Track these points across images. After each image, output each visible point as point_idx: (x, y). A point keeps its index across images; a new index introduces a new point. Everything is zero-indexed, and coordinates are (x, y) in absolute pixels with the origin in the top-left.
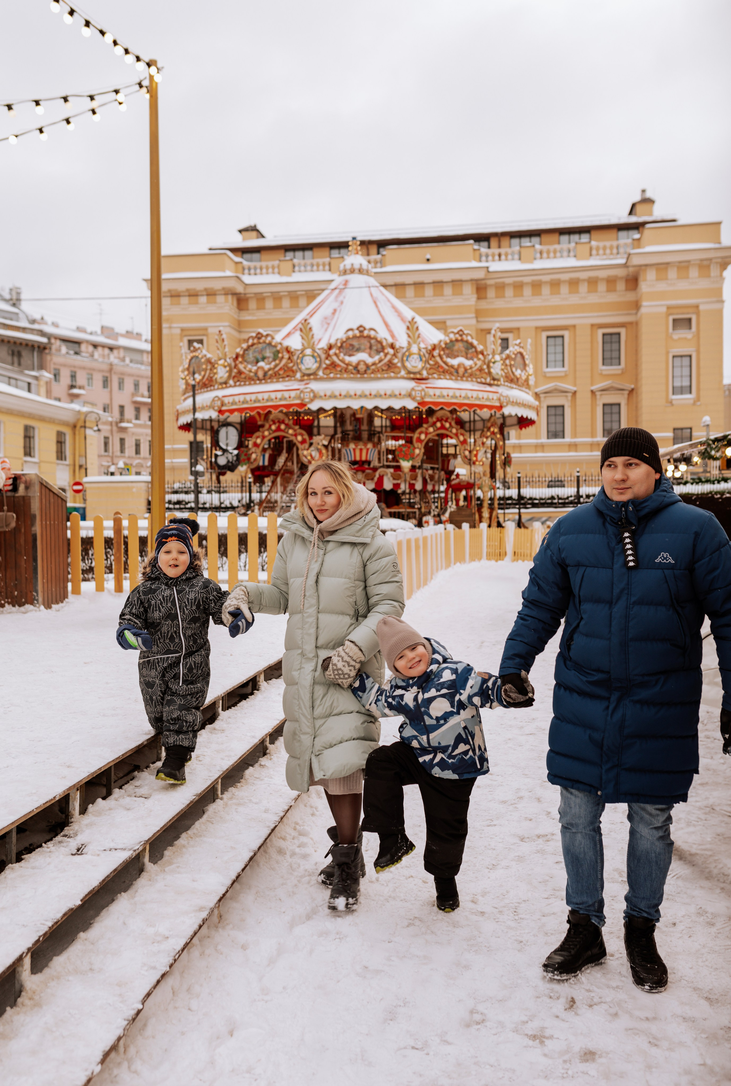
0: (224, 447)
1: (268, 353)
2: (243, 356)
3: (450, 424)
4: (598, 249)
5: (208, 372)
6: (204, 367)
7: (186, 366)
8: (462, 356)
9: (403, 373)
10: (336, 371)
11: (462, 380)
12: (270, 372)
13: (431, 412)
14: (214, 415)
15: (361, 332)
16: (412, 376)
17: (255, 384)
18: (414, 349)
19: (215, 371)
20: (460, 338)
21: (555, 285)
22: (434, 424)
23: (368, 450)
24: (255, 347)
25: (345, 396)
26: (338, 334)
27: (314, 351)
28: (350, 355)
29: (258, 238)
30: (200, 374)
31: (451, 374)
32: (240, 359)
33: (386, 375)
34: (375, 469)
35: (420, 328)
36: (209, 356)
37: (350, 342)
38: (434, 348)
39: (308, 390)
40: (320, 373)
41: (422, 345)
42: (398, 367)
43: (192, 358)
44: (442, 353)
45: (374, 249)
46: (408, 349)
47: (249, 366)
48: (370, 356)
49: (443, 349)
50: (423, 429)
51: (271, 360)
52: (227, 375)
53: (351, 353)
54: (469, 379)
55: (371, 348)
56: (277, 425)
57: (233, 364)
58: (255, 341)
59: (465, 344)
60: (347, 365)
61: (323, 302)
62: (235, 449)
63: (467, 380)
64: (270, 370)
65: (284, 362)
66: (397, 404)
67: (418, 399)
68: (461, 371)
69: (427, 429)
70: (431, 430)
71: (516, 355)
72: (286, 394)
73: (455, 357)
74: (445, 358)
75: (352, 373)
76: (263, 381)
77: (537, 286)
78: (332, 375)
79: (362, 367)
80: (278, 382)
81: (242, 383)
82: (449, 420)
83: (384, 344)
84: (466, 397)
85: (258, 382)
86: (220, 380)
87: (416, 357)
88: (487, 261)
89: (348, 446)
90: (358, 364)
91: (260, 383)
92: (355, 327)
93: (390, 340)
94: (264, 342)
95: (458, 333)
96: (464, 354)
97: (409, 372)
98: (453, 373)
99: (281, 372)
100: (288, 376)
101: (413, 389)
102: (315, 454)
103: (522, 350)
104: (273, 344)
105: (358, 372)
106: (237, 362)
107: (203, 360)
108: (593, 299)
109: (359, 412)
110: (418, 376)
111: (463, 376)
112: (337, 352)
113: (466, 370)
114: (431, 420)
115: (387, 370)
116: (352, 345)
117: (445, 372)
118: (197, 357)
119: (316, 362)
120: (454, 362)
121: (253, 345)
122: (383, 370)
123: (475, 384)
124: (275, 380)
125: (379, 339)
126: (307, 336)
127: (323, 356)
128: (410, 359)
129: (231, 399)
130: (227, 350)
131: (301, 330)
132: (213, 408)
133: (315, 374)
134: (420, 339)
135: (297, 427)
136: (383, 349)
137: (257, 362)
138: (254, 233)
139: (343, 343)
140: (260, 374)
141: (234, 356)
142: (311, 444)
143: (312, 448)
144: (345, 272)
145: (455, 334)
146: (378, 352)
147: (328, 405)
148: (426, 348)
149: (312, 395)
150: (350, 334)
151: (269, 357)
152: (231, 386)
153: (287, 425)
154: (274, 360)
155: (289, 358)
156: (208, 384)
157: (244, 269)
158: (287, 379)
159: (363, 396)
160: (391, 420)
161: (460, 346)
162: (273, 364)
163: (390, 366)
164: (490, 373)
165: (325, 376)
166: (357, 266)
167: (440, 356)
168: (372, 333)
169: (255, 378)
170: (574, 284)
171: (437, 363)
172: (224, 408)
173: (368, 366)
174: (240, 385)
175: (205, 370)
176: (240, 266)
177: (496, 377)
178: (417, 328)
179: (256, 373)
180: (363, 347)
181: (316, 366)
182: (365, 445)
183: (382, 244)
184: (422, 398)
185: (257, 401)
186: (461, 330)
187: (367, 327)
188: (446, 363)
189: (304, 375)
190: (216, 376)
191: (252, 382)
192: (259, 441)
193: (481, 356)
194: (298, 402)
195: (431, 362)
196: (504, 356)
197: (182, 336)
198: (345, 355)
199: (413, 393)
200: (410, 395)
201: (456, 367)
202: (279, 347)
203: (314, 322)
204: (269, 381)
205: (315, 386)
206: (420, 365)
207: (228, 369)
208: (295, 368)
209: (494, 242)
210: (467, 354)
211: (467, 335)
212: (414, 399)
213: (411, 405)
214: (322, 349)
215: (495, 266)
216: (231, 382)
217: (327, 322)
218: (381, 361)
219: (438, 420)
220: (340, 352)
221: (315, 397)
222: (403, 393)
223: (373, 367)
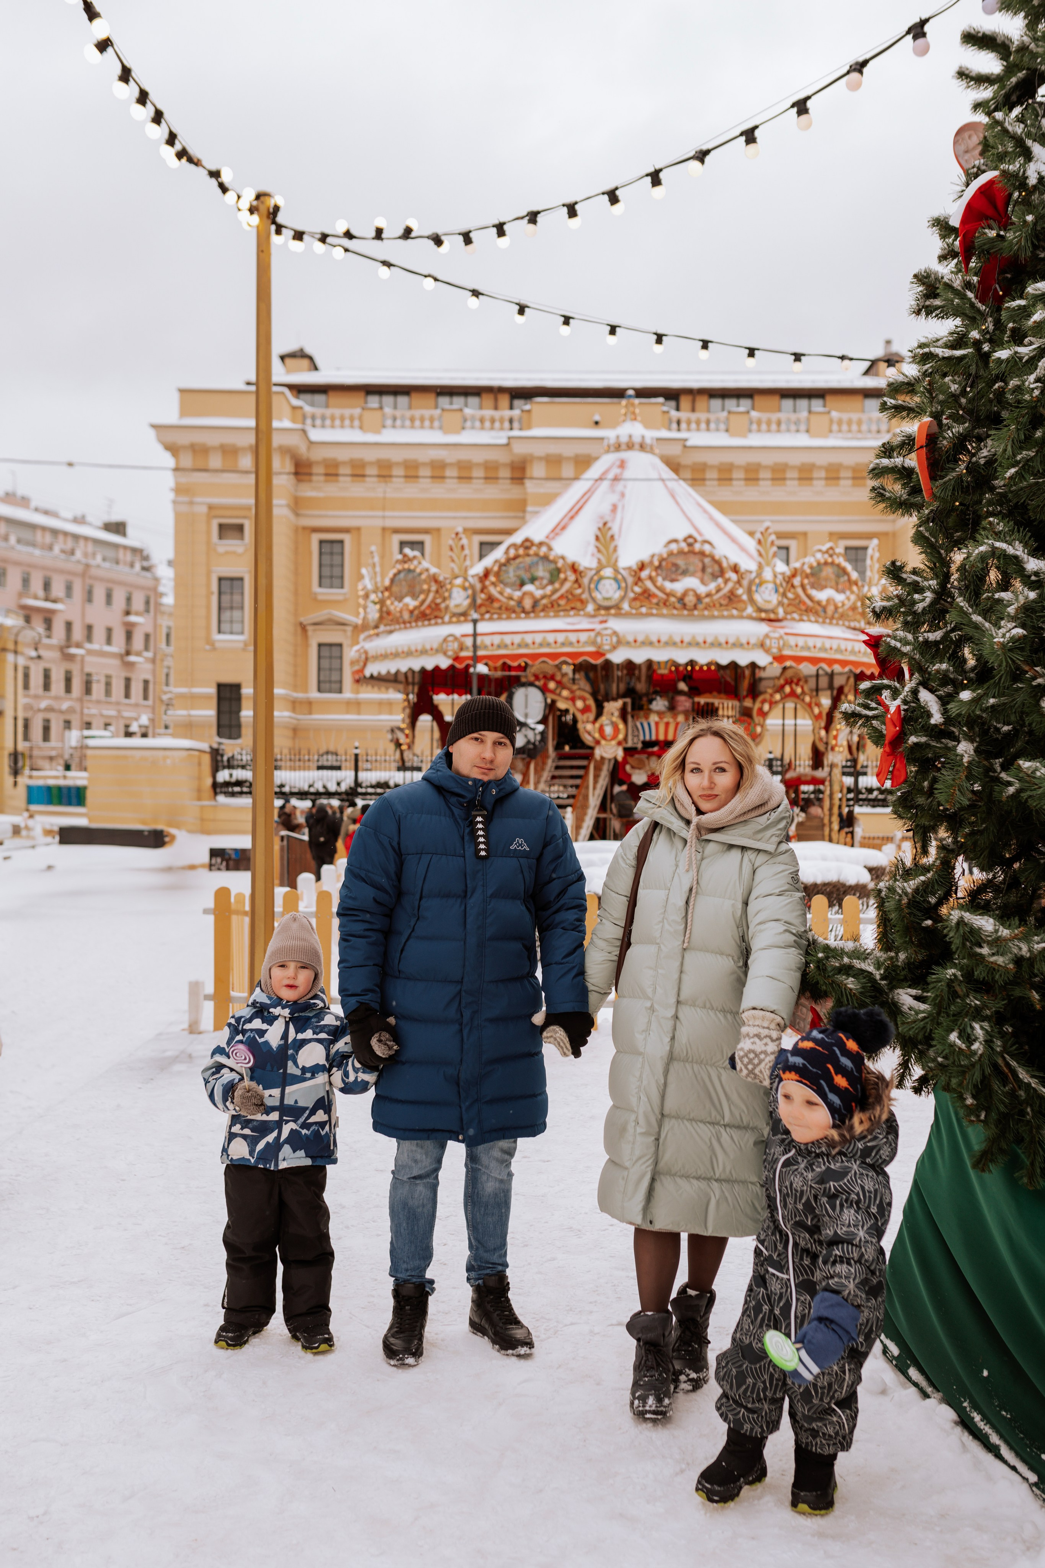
1: (542, 572)
2: (497, 574)
3: (802, 688)
5: (431, 595)
6: (422, 586)
8: (832, 587)
9: (750, 610)
10: (651, 602)
11: (830, 624)
12: (545, 602)
14: (444, 663)
15: (690, 545)
16: (764, 615)
17: (517, 618)
18: (767, 574)
19: (446, 594)
20: (828, 560)
24: (519, 560)
25: (667, 644)
28: (673, 581)
31: (816, 614)
32: (492, 579)
33: (727, 613)
36: (434, 570)
37: (673, 559)
38: (795, 575)
39: (609, 632)
40: (626, 606)
41: (779, 569)
42: (742, 601)
43: (399, 572)
44: (805, 581)
45: (505, 400)
46: (759, 574)
47: (509, 591)
48: (703, 582)
49: (806, 577)
50: (764, 696)
51: (545, 582)
52: (467, 602)
53: (673, 576)
54: (839, 622)
55: (704, 570)
57: (479, 586)
59: (836, 569)
60: (668, 595)
63: (836, 624)
64: (543, 597)
65: (567, 586)
66: (743, 658)
67: (773, 651)
72: (572, 637)
73: (823, 588)
74: (808, 588)
75: (675, 608)
76: (532, 615)
78: (644, 610)
79: (690, 600)
80: (556, 616)
81: (498, 616)
82: (802, 683)
83: (725, 564)
85: (523, 615)
86: (454, 609)
87: (769, 586)
90: (685, 593)
91: (527, 618)
92: (679, 536)
93: (730, 559)
94: (536, 554)
95: (826, 552)
96: (834, 583)
97: (759, 610)
99: (563, 602)
100: (574, 608)
101: (766, 635)
102: (606, 730)
104: (551, 557)
105: (684, 606)
106: (487, 583)
107: (422, 577)
112: (654, 574)
113: (835, 608)
115: (727, 605)
116: (675, 565)
117: (807, 610)
118: (409, 571)
119: (619, 588)
120: (820, 596)
121: (515, 557)
122: (721, 605)
123: (847, 629)
124: (551, 614)
125: (716, 557)
126: (606, 549)
127: (630, 580)
128: (761, 589)
131: (597, 538)
132: (444, 653)
133: (617, 607)
136: (722, 572)
137: (523, 584)
138: (305, 362)
139: (661, 560)
140: (527, 603)
141: (481, 573)
146: (715, 577)
147: (639, 656)
149: (613, 639)
150: (674, 547)
151: (542, 578)
152: (474, 620)
154: (551, 582)
155: (577, 581)
156: (429, 614)
158: (571, 613)
159: (694, 644)
161: (828, 571)
162: (549, 588)
163: (732, 599)
164: (864, 614)
165: (634, 611)
167: (802, 586)
168: (707, 548)
169: (518, 609)
171: (797, 596)
172: (462, 654)
173: (699, 598)
174: (491, 619)
175: (426, 592)
178: (771, 544)
179: (520, 602)
180: (691, 568)
181: (617, 595)
183: (518, 394)
184: (780, 651)
185: (523, 645)
187: (699, 537)
188: (809, 597)
189: (599, 608)
190: (447, 602)
191: (513, 615)
193: (854, 588)
194: (591, 649)
195: (790, 596)
197: (209, 518)
198: (664, 579)
199: (766, 642)
200: (762, 645)
201: (821, 603)
202: (561, 563)
204: (542, 614)
205: (619, 625)
206: (774, 599)
207: (469, 592)
208: (585, 596)
210: (837, 583)
211: (838, 555)
212: (766, 651)
213: (763, 660)
214: (629, 569)
215: (694, 439)
216: (476, 614)
218: (718, 590)
219: (789, 682)
220: (658, 575)
221: (619, 642)
222: (753, 641)
223: (707, 600)
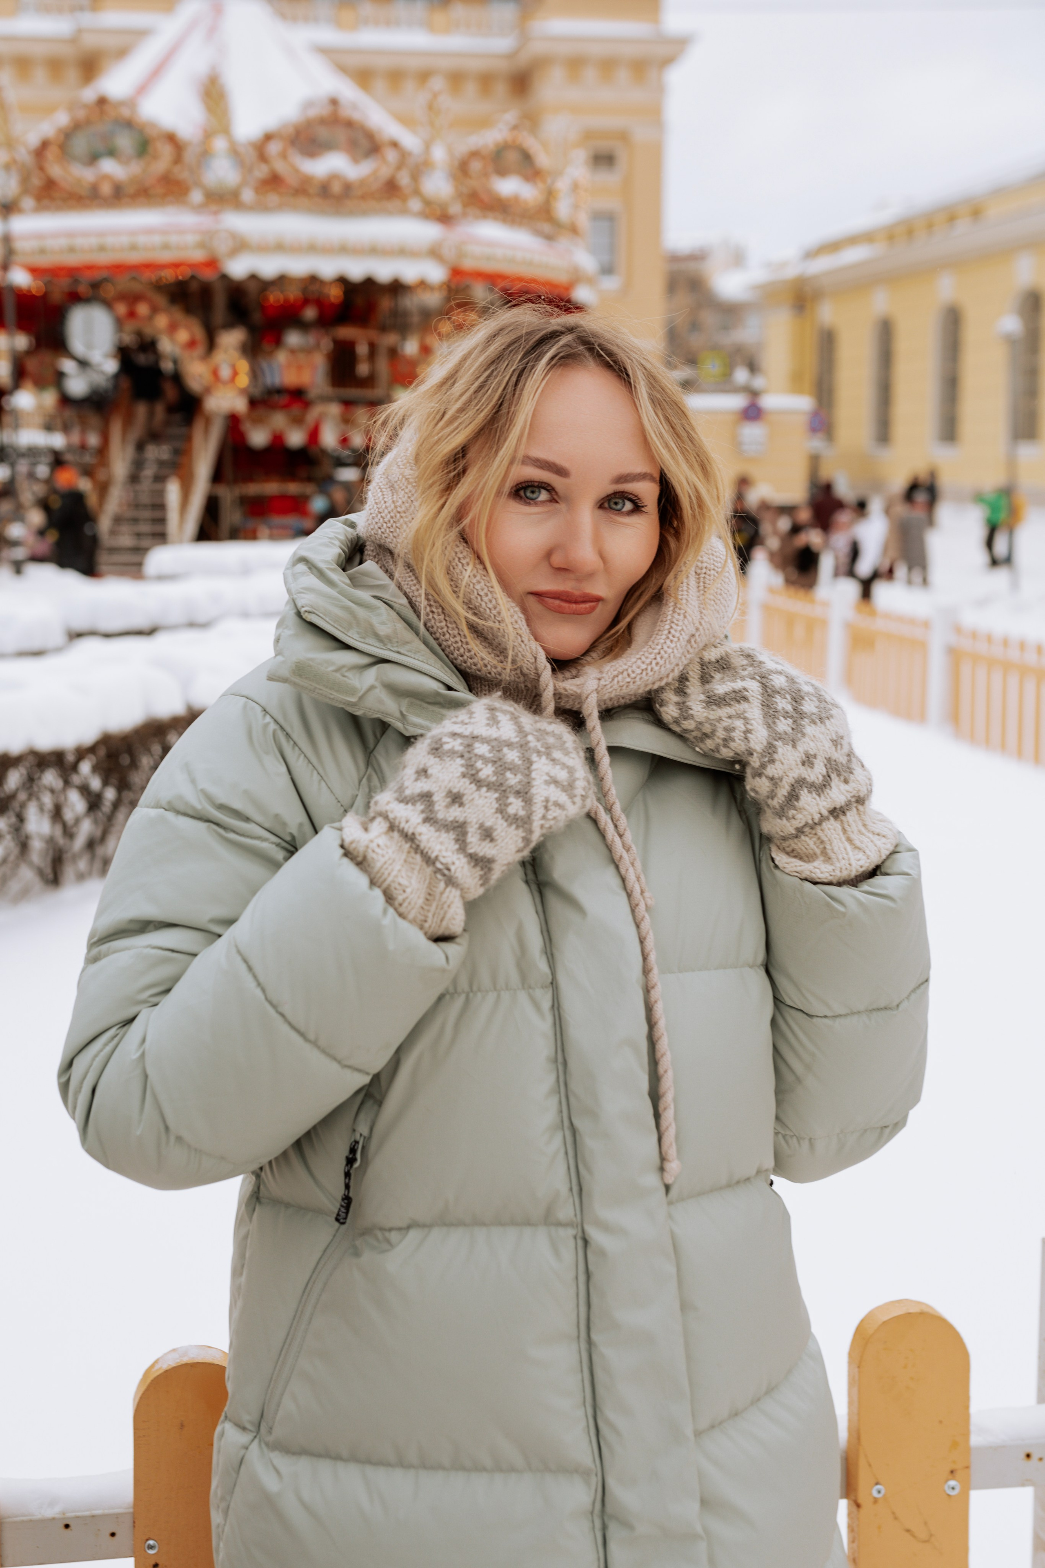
0: (80, 352)
1: (123, 142)
2: (60, 146)
8: (515, 177)
9: (415, 203)
10: (283, 191)
12: (132, 185)
15: (333, 111)
16: (433, 211)
17: (93, 210)
18: (436, 154)
20: (512, 142)
25: (309, 250)
27: (231, 142)
31: (494, 213)
32: (52, 153)
33: (386, 208)
37: (312, 128)
38: (470, 159)
39: (224, 231)
40: (248, 195)
42: (407, 190)
44: (484, 168)
46: (426, 155)
47: (77, 170)
48: (352, 162)
49: (486, 160)
51: (129, 157)
53: (313, 153)
55: (353, 144)
57: (33, 164)
59: (519, 153)
60: (306, 179)
64: (127, 179)
65: (162, 163)
66: (409, 273)
67: (449, 262)
68: (514, 207)
73: (505, 177)
75: (316, 199)
76: (114, 206)
78: (273, 201)
79: (336, 188)
80: (150, 208)
81: (58, 207)
83: (378, 138)
85: (100, 206)
87: (439, 170)
90: (329, 178)
91: (107, 210)
93: (388, 134)
94: (115, 118)
96: (517, 172)
97: (427, 203)
99: (157, 187)
100: (170, 196)
101: (437, 240)
102: (226, 370)
104: (137, 123)
105: (329, 197)
106: (45, 159)
110: (443, 212)
112: (284, 149)
115: (385, 196)
116: (315, 136)
117: (486, 206)
119: (237, 168)
120: (503, 187)
122: (379, 196)
124: (142, 205)
125: (368, 128)
126: (215, 106)
127: (251, 155)
128: (429, 175)
129: (34, 245)
133: (235, 194)
135: (179, 311)
136: (377, 148)
137: (97, 159)
139: (296, 129)
140: (106, 188)
141: (38, 145)
142: (213, 349)
143: (218, 357)
146: (368, 155)
147: (268, 267)
148: (459, 156)
149: (231, 241)
150: (312, 112)
151: (124, 151)
154: (139, 158)
155: (175, 158)
158: (169, 203)
159: (344, 250)
161: (511, 154)
162: (137, 166)
163: (392, 187)
165: (259, 202)
167: (482, 173)
169: (93, 197)
171: (471, 189)
174: (56, 211)
179: (94, 185)
180: (336, 142)
181: (235, 177)
184: (456, 261)
185: (100, 250)
188: (487, 190)
191: (86, 207)
193: (539, 179)
194: (200, 256)
198: (299, 156)
199: (438, 249)
200: (434, 254)
201: (505, 197)
202: (149, 131)
204: (128, 205)
205: (238, 222)
206: (447, 189)
207: (19, 172)
208: (188, 179)
210: (522, 172)
212: (440, 262)
213: (434, 274)
214: (250, 139)
216: (29, 203)
218: (374, 175)
220: (291, 150)
221: (240, 246)
222: (422, 247)
223: (360, 188)
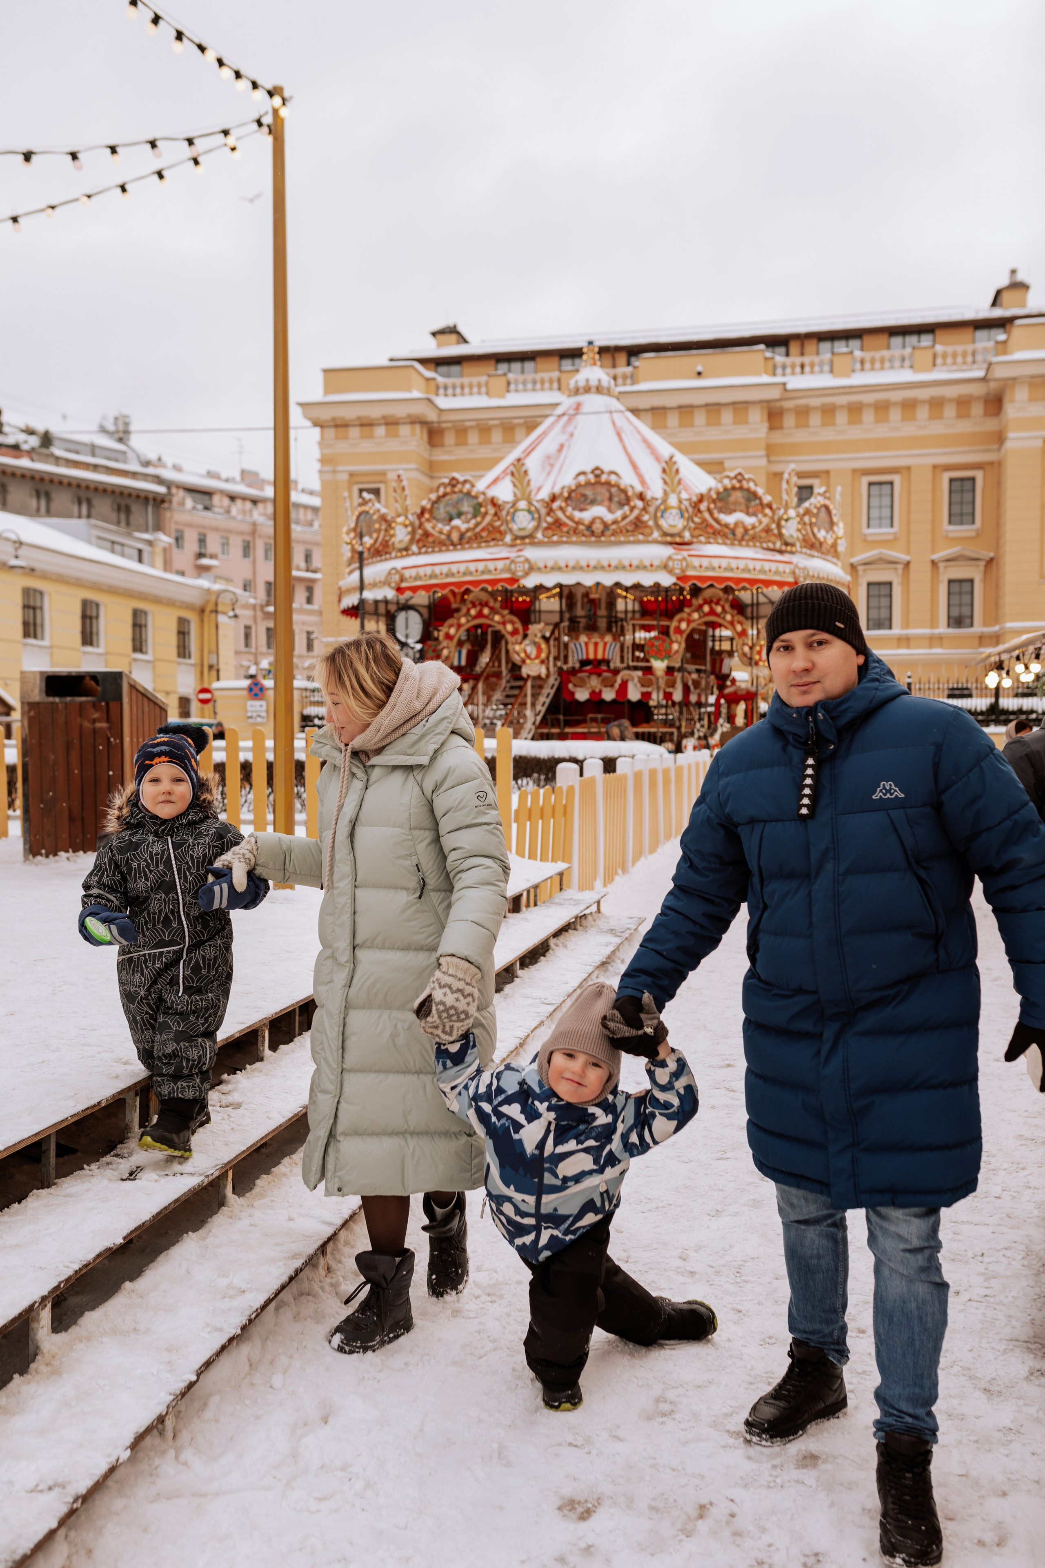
0: (403, 639)
1: (466, 507)
2: (431, 511)
3: (723, 607)
4: (944, 356)
5: (382, 533)
6: (377, 526)
7: (353, 525)
8: (741, 511)
9: (656, 535)
10: (562, 531)
11: (740, 545)
12: (469, 534)
13: (696, 591)
14: (390, 594)
15: (597, 476)
16: (669, 539)
17: (448, 550)
18: (673, 501)
19: (392, 532)
20: (738, 485)
21: (882, 408)
22: (700, 607)
23: (605, 644)
24: (447, 498)
25: (574, 568)
26: (566, 479)
27: (530, 503)
28: (581, 510)
29: (458, 343)
30: (371, 536)
31: (725, 536)
32: (427, 516)
33: (631, 539)
34: (616, 672)
35: (683, 471)
36: (383, 510)
37: (582, 490)
38: (701, 499)
39: (522, 559)
40: (539, 535)
41: (684, 495)
42: (649, 527)
43: (360, 514)
44: (712, 506)
45: (622, 358)
46: (664, 501)
47: (440, 526)
48: (610, 510)
49: (714, 501)
50: (684, 615)
51: (469, 516)
52: (408, 537)
53: (582, 506)
54: (751, 544)
55: (611, 499)
56: (478, 608)
57: (417, 523)
58: (448, 489)
59: (746, 493)
60: (578, 523)
61: (545, 434)
62: (418, 642)
63: (748, 546)
64: (468, 530)
65: (488, 519)
66: (647, 580)
67: (678, 571)
68: (739, 532)
69: (689, 614)
70: (696, 616)
71: (819, 509)
72: (491, 565)
73: (731, 512)
74: (715, 512)
75: (584, 535)
76: (459, 547)
77: (855, 411)
78: (555, 538)
79: (598, 527)
80: (479, 547)
81: (430, 550)
82: (722, 603)
83: (630, 493)
84: (746, 570)
85: (451, 548)
86: (398, 546)
87: (675, 512)
88: (784, 375)
89: (577, 639)
90: (593, 522)
91: (455, 549)
92: (588, 468)
93: (639, 488)
94: (461, 491)
95: (735, 477)
96: (743, 507)
97: (665, 534)
98: (728, 534)
99: (484, 534)
100: (493, 539)
101: (670, 558)
102: (531, 650)
103: (827, 502)
104: (473, 493)
105: (593, 533)
106: (423, 520)
107: (375, 517)
108: (937, 428)
109: (594, 590)
110: (678, 540)
111: (742, 539)
112: (563, 504)
113: (746, 530)
114: (695, 602)
115: (633, 531)
116: (584, 496)
117: (716, 533)
118: (367, 512)
119: (533, 519)
120: (730, 519)
121: (445, 495)
122: (628, 531)
123: (760, 550)
124: (475, 545)
125: (622, 487)
126: (521, 482)
127: (543, 511)
128: (666, 515)
129: (413, 572)
130: (408, 502)
131: (512, 474)
132: (389, 585)
133: (531, 536)
134: (681, 487)
135: (506, 612)
136: (628, 500)
137: (451, 519)
138: (454, 337)
139: (571, 492)
140: (455, 536)
141: (419, 511)
142: (525, 636)
143: (527, 642)
144: (577, 392)
145: (731, 479)
146: (621, 505)
147: (549, 580)
148: (689, 500)
149: (527, 566)
150: (582, 479)
151: (467, 513)
152: (414, 554)
153: (492, 609)
154: (475, 516)
155: (496, 514)
156: (382, 551)
157: (438, 388)
158: (492, 543)
159: (599, 568)
160: (641, 603)
161: (738, 496)
162: (473, 522)
163: (638, 525)
164: (780, 535)
165: (546, 540)
166: (593, 383)
167: (709, 511)
168: (613, 478)
169: (448, 542)
170: (909, 407)
171: (704, 520)
172: (404, 585)
173: (606, 526)
174: (426, 553)
175: (379, 531)
176: (432, 384)
177: (790, 540)
178: (677, 471)
179: (449, 535)
180: (599, 498)
181: (532, 524)
182: (602, 637)
183: (633, 352)
184: (683, 571)
185: (450, 574)
186: (740, 474)
187: (606, 469)
188: (717, 521)
189: (516, 538)
190: (393, 539)
191: (444, 548)
192: (452, 631)
193: (768, 511)
194: (507, 575)
195: (697, 520)
196: (801, 511)
197: (351, 484)
198: (574, 509)
199: (670, 564)
200: (665, 567)
201: (732, 526)
202: (481, 498)
203: (532, 464)
204: (467, 546)
205: (532, 553)
206: (680, 524)
207: (410, 529)
208: (503, 528)
209: (794, 347)
210: (748, 507)
211: (748, 480)
212: (671, 572)
213: (667, 580)
214: (542, 500)
215: (796, 382)
216: (414, 548)
217: (550, 462)
218: (624, 517)
219: (706, 602)
220: (567, 505)
221: (532, 568)
222: (656, 563)
223: (614, 527)
